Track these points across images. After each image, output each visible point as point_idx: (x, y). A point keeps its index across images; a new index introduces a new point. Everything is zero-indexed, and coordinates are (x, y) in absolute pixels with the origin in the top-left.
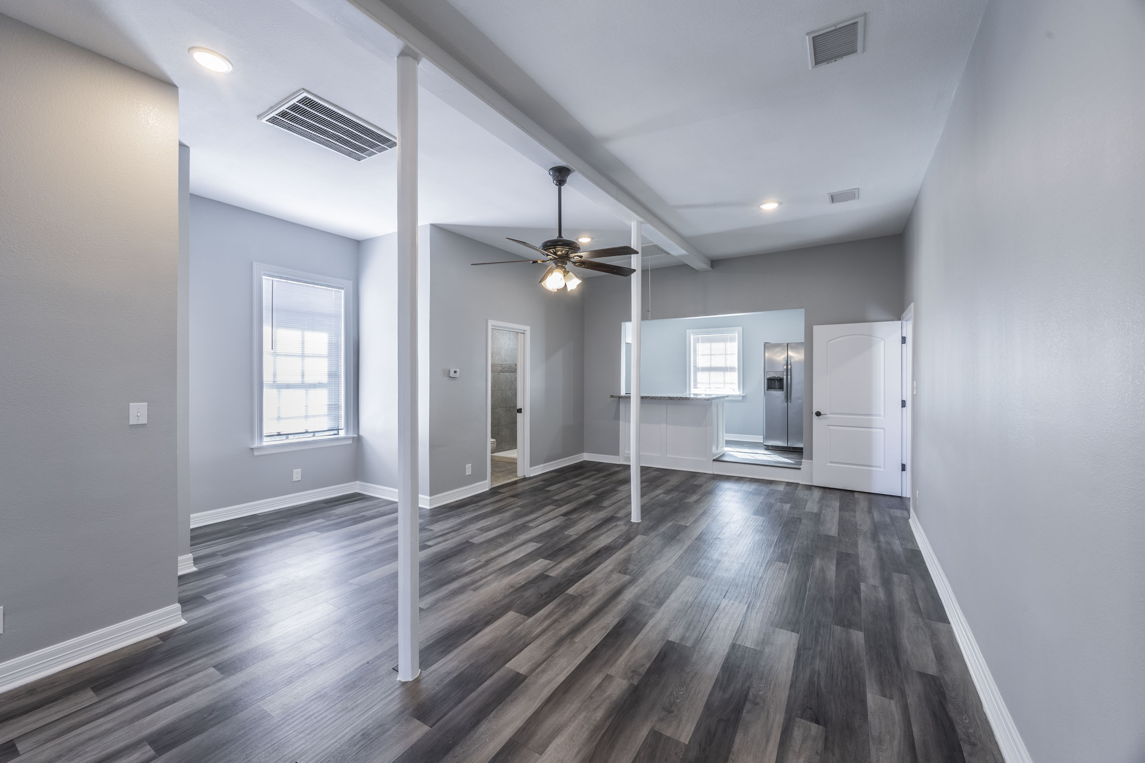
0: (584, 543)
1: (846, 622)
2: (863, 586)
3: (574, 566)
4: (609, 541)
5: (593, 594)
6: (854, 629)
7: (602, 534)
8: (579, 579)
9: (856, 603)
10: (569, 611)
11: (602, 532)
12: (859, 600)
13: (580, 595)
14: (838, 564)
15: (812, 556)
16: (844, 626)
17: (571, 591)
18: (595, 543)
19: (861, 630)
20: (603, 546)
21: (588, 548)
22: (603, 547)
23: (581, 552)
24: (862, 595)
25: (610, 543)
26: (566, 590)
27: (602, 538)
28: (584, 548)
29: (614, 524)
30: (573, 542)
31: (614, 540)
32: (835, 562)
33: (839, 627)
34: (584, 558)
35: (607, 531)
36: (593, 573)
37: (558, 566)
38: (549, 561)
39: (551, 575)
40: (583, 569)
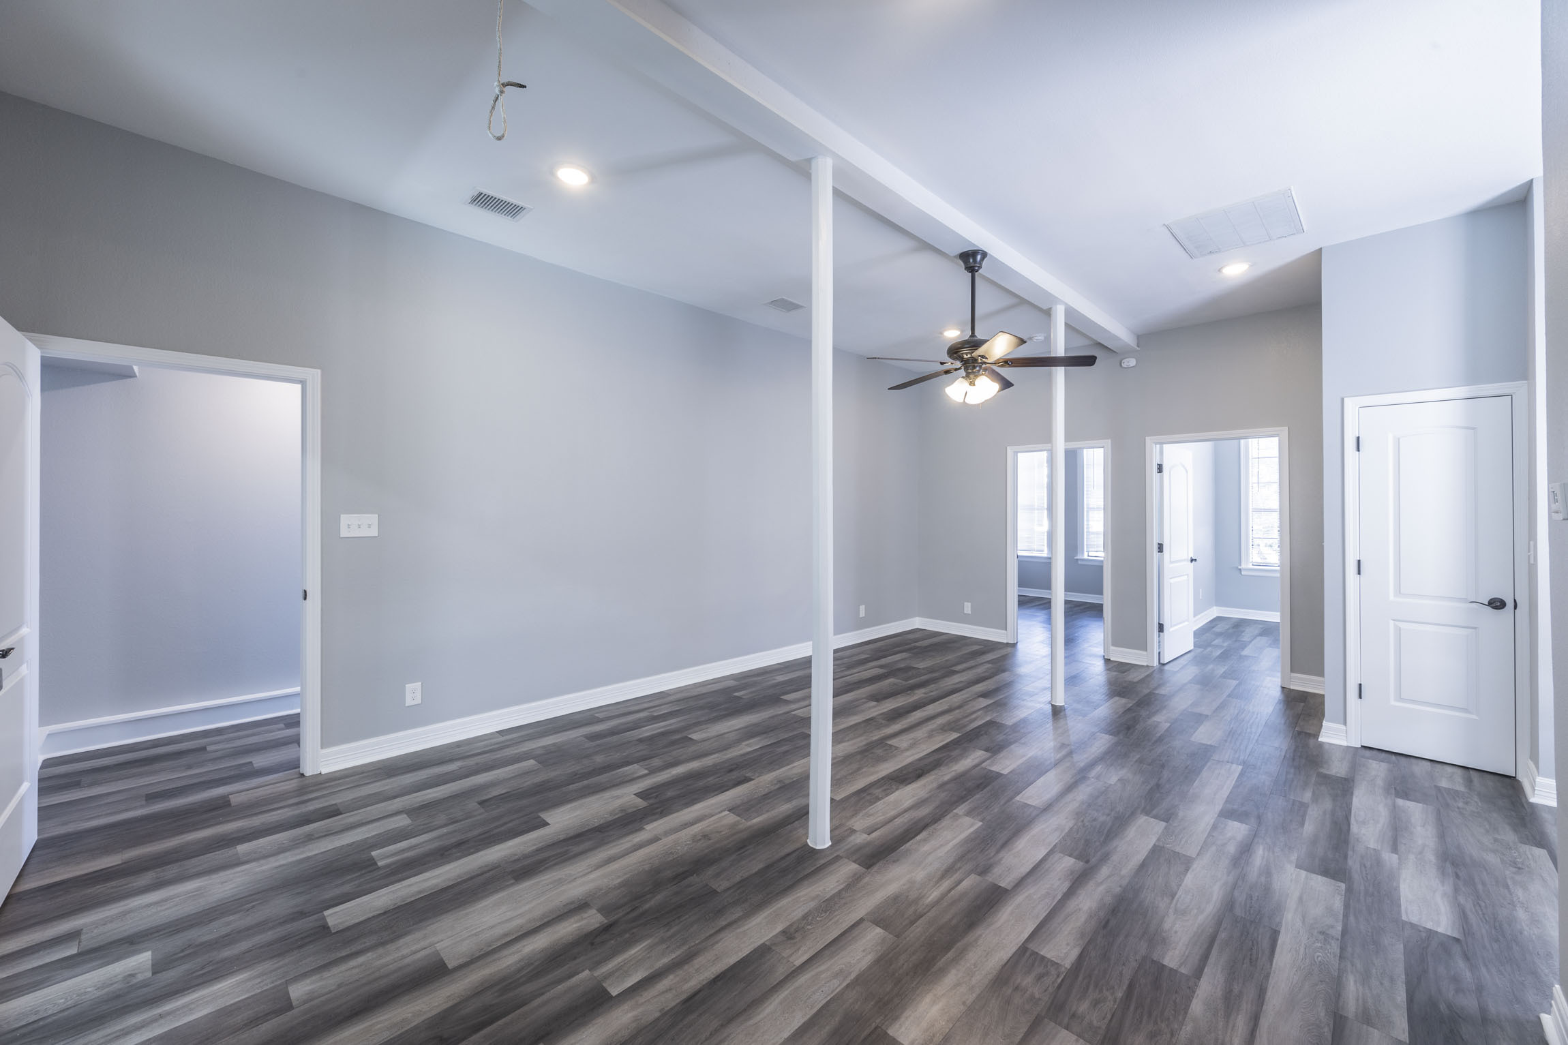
0: (943, 796)
3: (956, 760)
4: (897, 793)
5: (932, 731)
7: (906, 811)
8: (947, 744)
10: (957, 720)
11: (907, 817)
13: (946, 731)
17: (955, 735)
18: (923, 794)
20: (910, 786)
21: (935, 785)
22: (910, 783)
23: (947, 778)
25: (897, 789)
26: (960, 736)
27: (908, 803)
28: (942, 786)
29: (874, 835)
30: (962, 799)
31: (887, 795)
34: (942, 768)
35: (895, 817)
36: (930, 750)
37: (976, 761)
38: (992, 769)
39: (983, 752)
40: (944, 754)
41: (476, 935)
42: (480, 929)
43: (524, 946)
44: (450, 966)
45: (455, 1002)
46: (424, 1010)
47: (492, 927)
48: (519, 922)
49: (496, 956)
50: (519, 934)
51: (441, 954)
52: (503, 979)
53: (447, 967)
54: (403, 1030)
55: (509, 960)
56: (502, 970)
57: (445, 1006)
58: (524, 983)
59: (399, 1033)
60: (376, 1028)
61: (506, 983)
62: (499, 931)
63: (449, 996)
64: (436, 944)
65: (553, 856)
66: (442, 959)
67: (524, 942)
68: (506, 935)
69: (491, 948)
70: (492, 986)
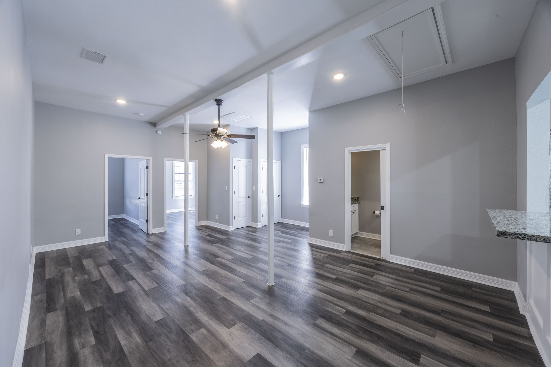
1: (96, 310)
2: (93, 341)
6: (90, 310)
9: (94, 324)
12: (93, 328)
14: (121, 350)
15: (146, 342)
16: (96, 308)
19: (87, 311)
24: (91, 333)
32: (126, 350)
33: (99, 306)
41: (340, 349)
42: (336, 349)
43: (338, 333)
44: (356, 349)
45: (367, 341)
46: (374, 347)
47: (334, 346)
48: (329, 339)
49: (346, 339)
50: (334, 337)
51: (353, 355)
52: (353, 333)
53: (357, 350)
54: (383, 349)
55: (346, 335)
56: (350, 335)
57: (370, 343)
58: (352, 328)
59: (384, 349)
60: (387, 357)
61: (354, 332)
62: (335, 343)
63: (366, 344)
64: (349, 360)
65: (286, 343)
66: (355, 353)
67: (337, 334)
68: (336, 340)
69: (343, 342)
70: (357, 335)
